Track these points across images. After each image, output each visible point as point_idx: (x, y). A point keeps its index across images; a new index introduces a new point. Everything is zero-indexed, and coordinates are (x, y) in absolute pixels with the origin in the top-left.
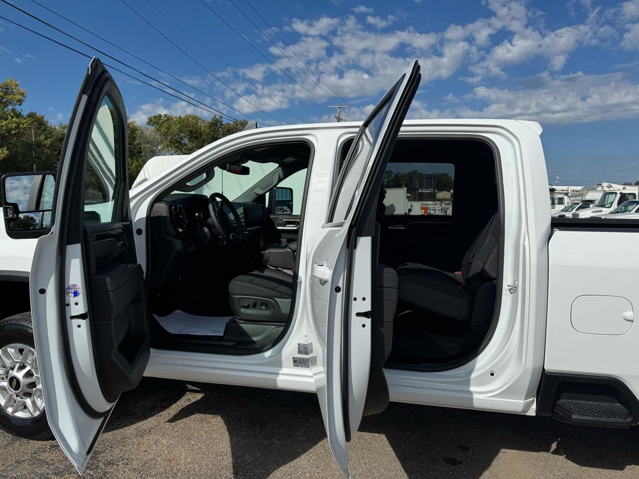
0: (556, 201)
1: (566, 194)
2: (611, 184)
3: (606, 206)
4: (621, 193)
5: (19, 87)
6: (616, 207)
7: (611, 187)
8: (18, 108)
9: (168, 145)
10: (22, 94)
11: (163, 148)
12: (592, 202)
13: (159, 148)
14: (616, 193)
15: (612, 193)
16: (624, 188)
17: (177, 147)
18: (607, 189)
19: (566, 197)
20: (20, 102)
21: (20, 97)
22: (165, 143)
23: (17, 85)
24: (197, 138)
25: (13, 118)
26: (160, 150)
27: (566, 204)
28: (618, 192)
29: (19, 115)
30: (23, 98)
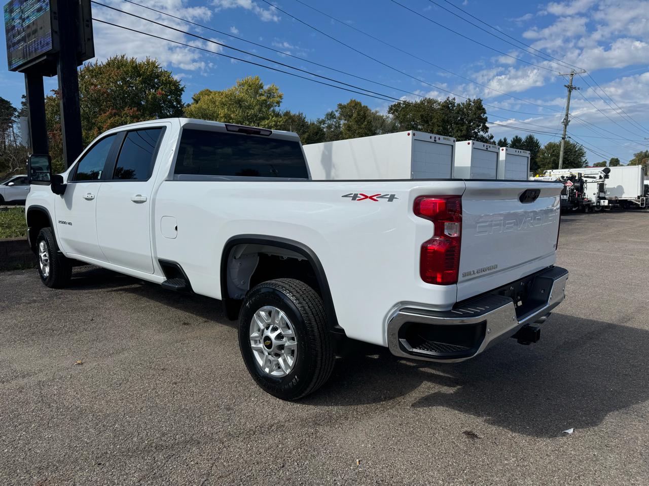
5: (278, 91)
8: (277, 109)
10: (280, 97)
20: (278, 103)
21: (278, 99)
23: (277, 89)
25: (273, 117)
29: (277, 115)
30: (281, 100)
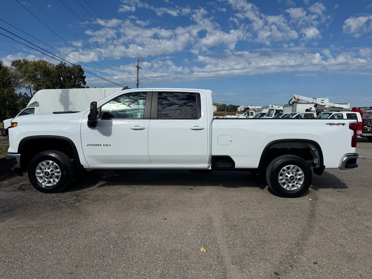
0: (250, 114)
1: (254, 110)
2: (273, 106)
3: (270, 116)
4: (276, 110)
6: (274, 116)
7: (273, 107)
9: (27, 79)
11: (24, 81)
12: (265, 114)
13: (21, 81)
14: (274, 110)
15: (272, 110)
16: (279, 107)
17: (33, 80)
18: (271, 108)
19: (254, 112)
22: (25, 78)
24: (48, 75)
26: (21, 82)
27: (254, 116)
28: (275, 109)
